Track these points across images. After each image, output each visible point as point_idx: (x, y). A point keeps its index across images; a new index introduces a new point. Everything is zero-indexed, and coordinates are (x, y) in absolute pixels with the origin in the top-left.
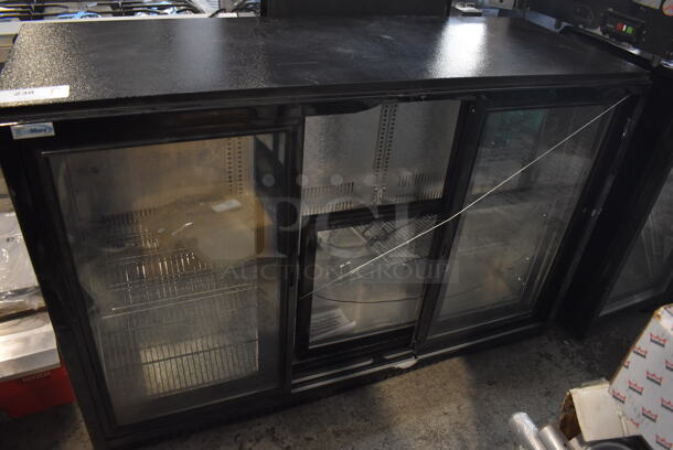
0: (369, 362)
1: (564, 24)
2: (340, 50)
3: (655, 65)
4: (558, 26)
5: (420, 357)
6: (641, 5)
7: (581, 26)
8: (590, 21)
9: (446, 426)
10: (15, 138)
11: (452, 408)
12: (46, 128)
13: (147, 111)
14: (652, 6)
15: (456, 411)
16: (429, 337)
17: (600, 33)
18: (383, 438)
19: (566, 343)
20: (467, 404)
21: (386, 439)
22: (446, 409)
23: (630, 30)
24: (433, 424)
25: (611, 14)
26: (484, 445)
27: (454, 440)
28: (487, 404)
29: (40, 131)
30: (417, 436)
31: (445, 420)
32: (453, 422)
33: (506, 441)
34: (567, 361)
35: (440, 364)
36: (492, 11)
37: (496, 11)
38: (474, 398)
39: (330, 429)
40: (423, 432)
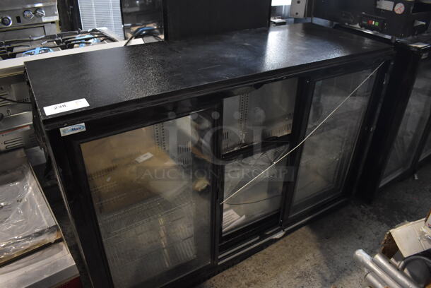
0: (258, 238)
1: (335, 23)
2: (226, 56)
3: (393, 41)
4: (331, 24)
5: (286, 230)
6: (381, 10)
7: (347, 24)
8: (352, 21)
9: (310, 268)
10: (62, 136)
11: (310, 256)
12: (81, 127)
13: (138, 108)
14: (388, 9)
15: (312, 258)
16: (290, 217)
17: (359, 27)
18: (276, 282)
19: (362, 206)
20: (318, 252)
21: (278, 282)
22: (307, 258)
23: (377, 24)
24: (302, 268)
25: (364, 16)
26: (334, 274)
27: (317, 275)
28: (329, 250)
29: (78, 129)
30: (295, 277)
31: (308, 264)
32: (313, 264)
33: (346, 269)
34: (366, 217)
35: (296, 232)
36: (290, 20)
37: (292, 20)
38: (321, 248)
39: (243, 283)
40: (298, 273)
